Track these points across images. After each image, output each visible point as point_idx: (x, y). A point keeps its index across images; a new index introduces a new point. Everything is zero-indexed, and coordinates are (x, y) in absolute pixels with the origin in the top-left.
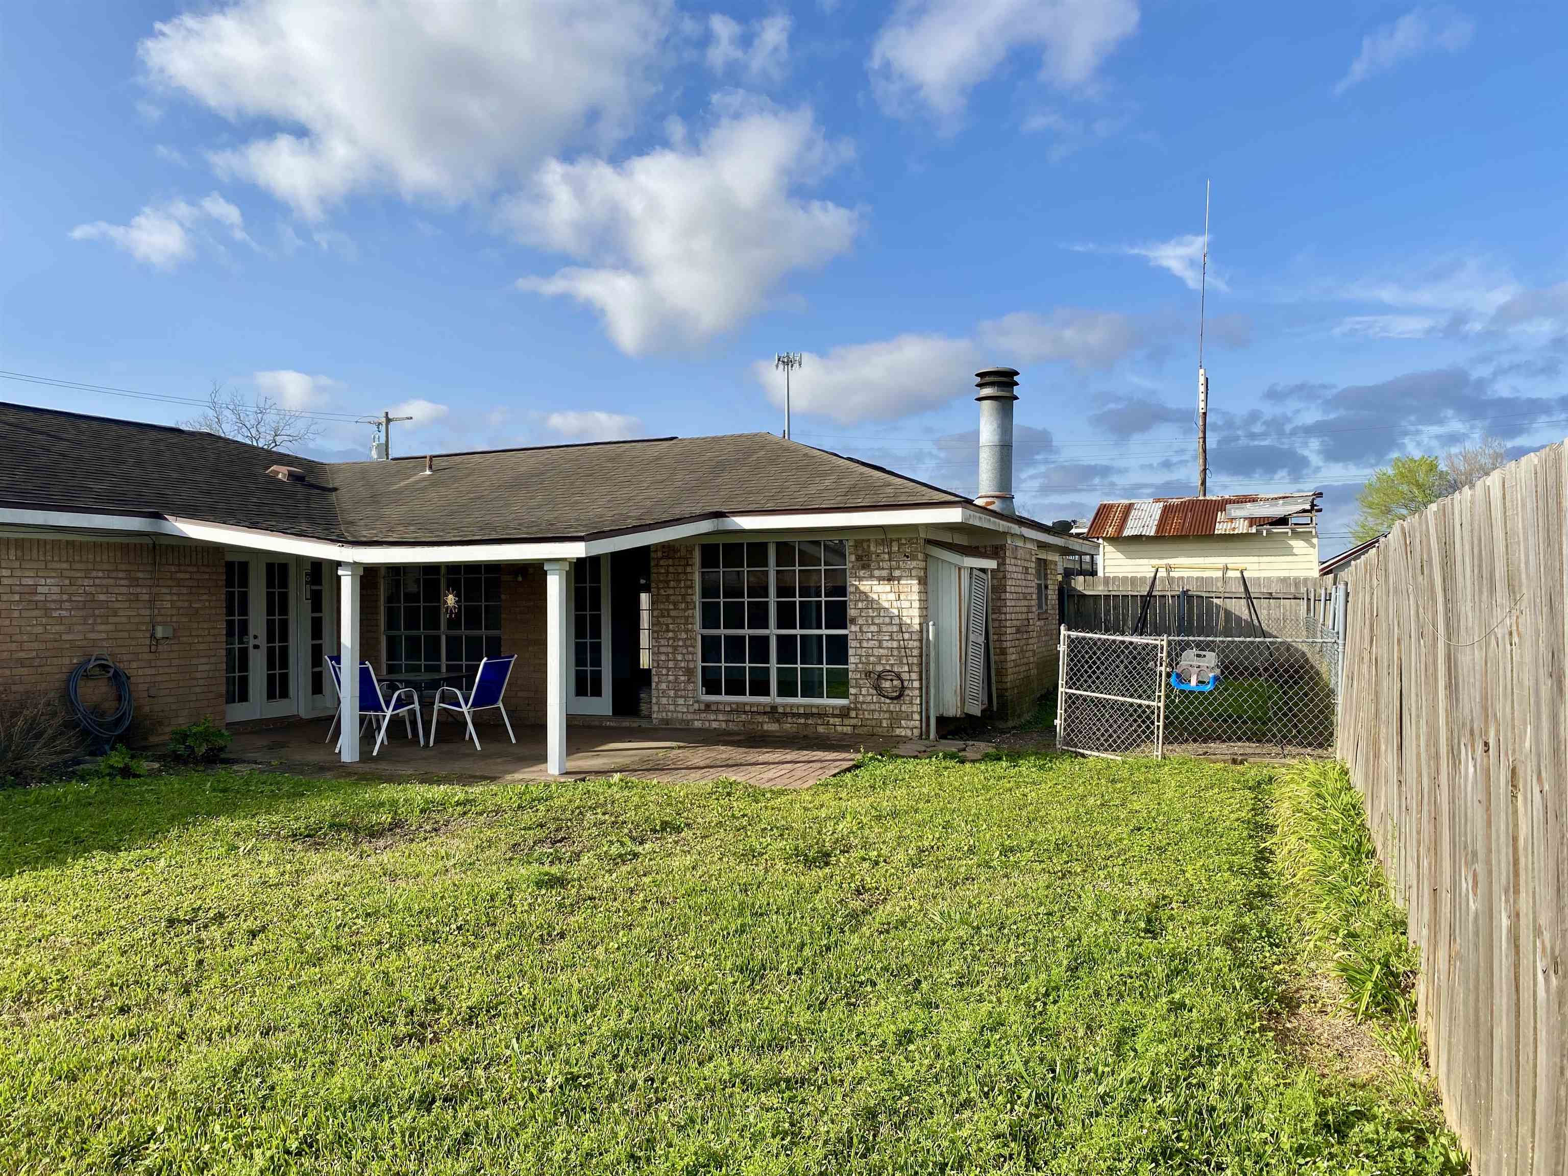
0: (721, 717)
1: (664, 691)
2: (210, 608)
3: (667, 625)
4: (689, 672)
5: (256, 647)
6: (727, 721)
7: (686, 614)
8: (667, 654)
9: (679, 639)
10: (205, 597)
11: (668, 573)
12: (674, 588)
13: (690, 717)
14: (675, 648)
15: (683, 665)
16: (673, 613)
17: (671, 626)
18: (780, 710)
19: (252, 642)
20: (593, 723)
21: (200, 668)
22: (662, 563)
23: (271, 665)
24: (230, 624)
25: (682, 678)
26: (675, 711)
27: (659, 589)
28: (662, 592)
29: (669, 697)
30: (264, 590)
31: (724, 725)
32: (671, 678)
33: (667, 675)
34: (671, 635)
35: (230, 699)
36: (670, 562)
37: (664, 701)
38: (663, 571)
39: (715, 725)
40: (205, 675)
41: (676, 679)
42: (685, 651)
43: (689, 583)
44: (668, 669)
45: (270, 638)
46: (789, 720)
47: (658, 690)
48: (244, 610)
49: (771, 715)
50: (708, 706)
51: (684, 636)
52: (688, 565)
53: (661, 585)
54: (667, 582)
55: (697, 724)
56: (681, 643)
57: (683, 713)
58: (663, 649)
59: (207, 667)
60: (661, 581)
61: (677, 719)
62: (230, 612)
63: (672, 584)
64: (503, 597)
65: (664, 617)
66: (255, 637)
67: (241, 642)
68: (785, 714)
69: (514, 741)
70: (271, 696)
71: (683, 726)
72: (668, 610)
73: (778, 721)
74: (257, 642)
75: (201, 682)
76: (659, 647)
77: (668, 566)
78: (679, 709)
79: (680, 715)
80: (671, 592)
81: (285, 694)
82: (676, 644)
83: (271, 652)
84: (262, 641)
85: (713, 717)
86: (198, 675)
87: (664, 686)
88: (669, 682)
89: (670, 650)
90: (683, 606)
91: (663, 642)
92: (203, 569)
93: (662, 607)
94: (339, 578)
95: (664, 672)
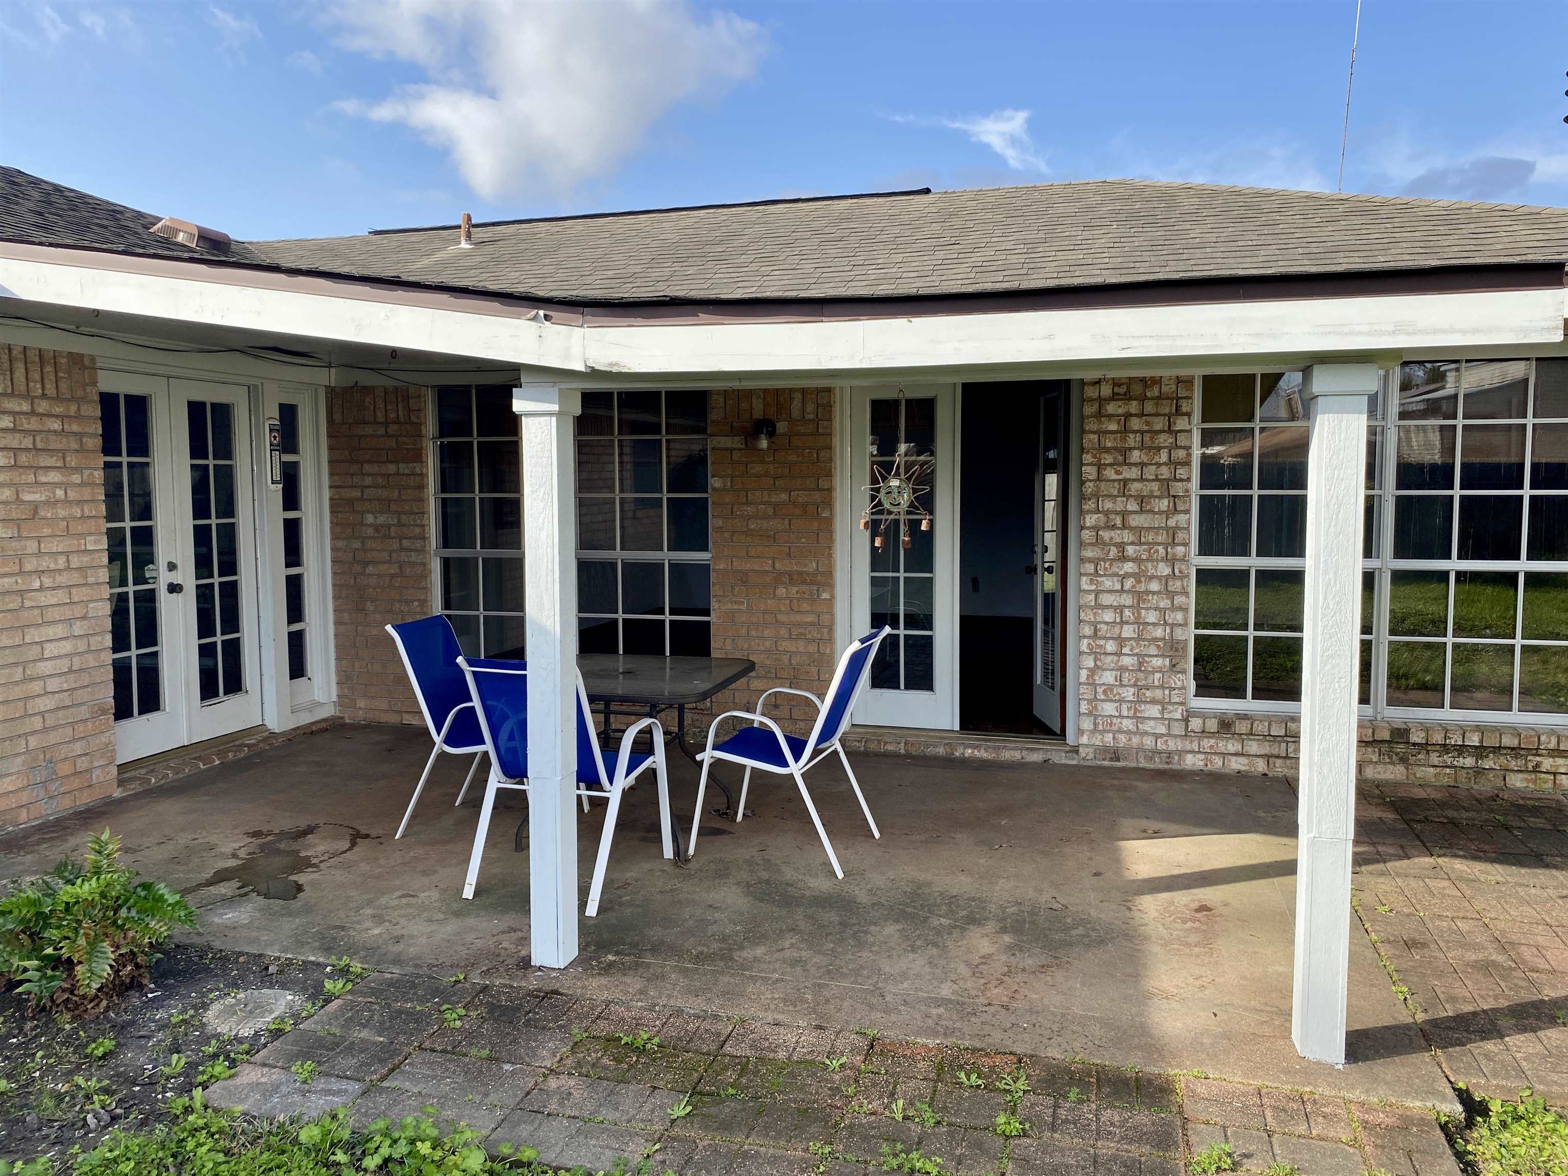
0: (1253, 747)
1: (1109, 688)
2: (67, 502)
3: (1121, 546)
4: (1173, 648)
5: (174, 588)
6: (1268, 757)
7: (1172, 523)
8: (1120, 609)
9: (1152, 578)
10: (54, 477)
11: (1125, 431)
12: (1142, 465)
13: (1172, 745)
14: (1140, 597)
15: (1159, 632)
16: (1136, 521)
17: (1130, 550)
18: (1417, 737)
19: (164, 578)
20: (930, 751)
21: (51, 650)
22: (1111, 408)
23: (205, 627)
24: (115, 539)
25: (1157, 662)
26: (1138, 732)
27: (1100, 467)
28: (1110, 473)
29: (1121, 701)
30: (185, 462)
31: (1261, 766)
32: (1127, 661)
33: (1119, 654)
34: (1129, 567)
35: (122, 712)
36: (1134, 407)
37: (1109, 709)
38: (1113, 427)
39: (1237, 764)
40: (64, 665)
41: (1141, 664)
42: (1164, 603)
43: (1181, 454)
44: (1121, 641)
45: (202, 564)
46: (1435, 758)
47: (1094, 685)
48: (144, 510)
49: (1385, 748)
50: (1226, 725)
51: (1164, 570)
52: (1178, 412)
53: (1108, 459)
54: (1125, 452)
55: (1192, 762)
56: (1155, 586)
57: (1157, 736)
58: (1106, 599)
59: (67, 647)
60: (1108, 450)
61: (1140, 749)
62: (113, 514)
63: (1136, 456)
64: (715, 482)
65: (1114, 527)
66: (172, 567)
67: (140, 579)
68: (1425, 747)
71: (1158, 764)
72: (1124, 514)
73: (1403, 760)
74: (176, 578)
75: (53, 685)
76: (1097, 593)
77: (1128, 416)
78: (1147, 726)
79: (1148, 742)
80: (1134, 473)
82: (1142, 587)
83: (204, 595)
84: (187, 576)
85: (1232, 746)
86: (45, 668)
87: (1108, 677)
88: (1123, 669)
89: (1127, 600)
90: (1164, 504)
91: (1108, 583)
92: (43, 406)
93: (1108, 505)
95: (1111, 646)
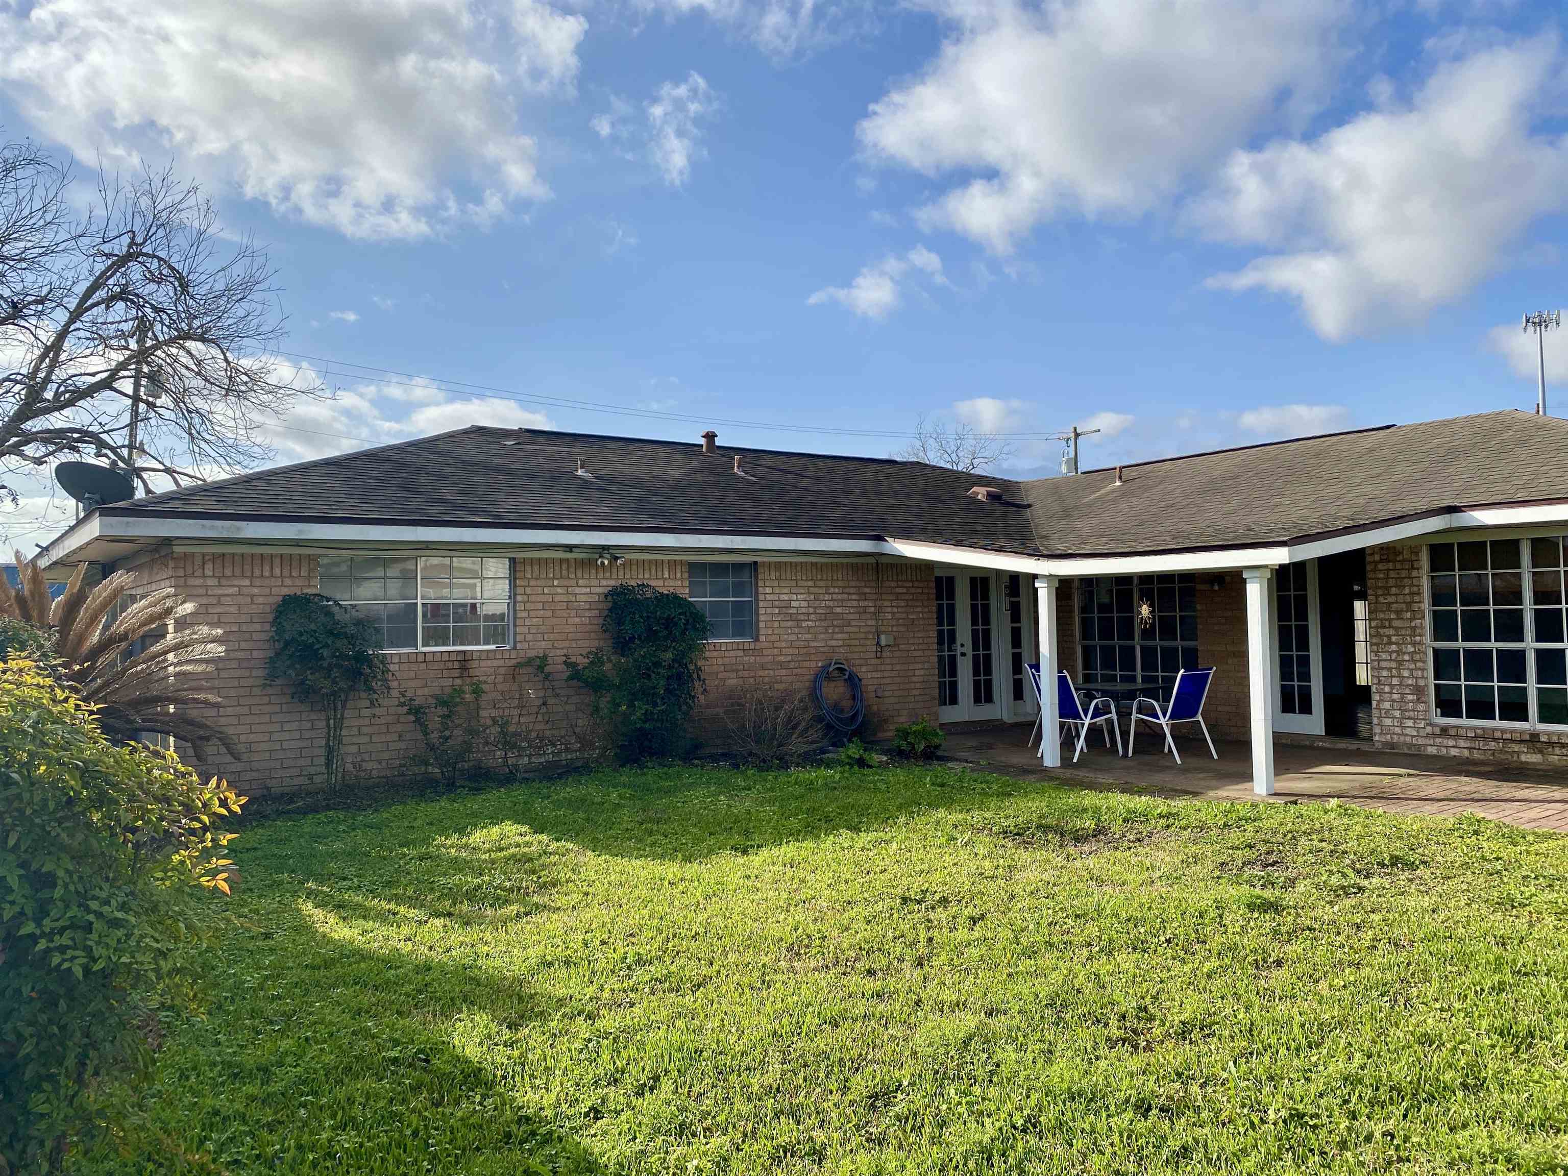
0: (1462, 743)
1: (1387, 711)
2: (923, 618)
3: (1389, 637)
4: (1419, 691)
5: (963, 654)
6: (1470, 748)
7: (1413, 624)
8: (1390, 669)
9: (1405, 653)
10: (919, 609)
11: (1387, 578)
12: (1395, 595)
13: (1421, 741)
14: (1400, 663)
15: (1410, 682)
16: (1396, 623)
17: (1394, 639)
18: (1544, 739)
19: (959, 650)
20: (1302, 743)
21: (917, 672)
22: (1380, 566)
23: (976, 672)
24: (940, 633)
25: (1410, 697)
26: (1403, 734)
27: (1377, 596)
28: (1381, 599)
29: (1394, 718)
30: (968, 602)
31: (1466, 753)
32: (1395, 696)
33: (1391, 693)
34: (1394, 647)
35: (943, 703)
36: (1391, 566)
37: (1388, 722)
38: (1382, 576)
39: (1454, 752)
40: (921, 679)
41: (1402, 698)
42: (1412, 666)
43: (1415, 589)
44: (1392, 686)
45: (975, 647)
46: (1557, 751)
47: (1380, 709)
48: (952, 622)
49: (1530, 744)
50: (1445, 731)
51: (1410, 649)
52: (1413, 568)
53: (1380, 592)
54: (1388, 588)
55: (1431, 750)
56: (1406, 657)
57: (1413, 736)
58: (1384, 664)
59: (922, 672)
60: (1380, 588)
61: (1404, 743)
62: (940, 623)
63: (1394, 590)
64: (1199, 607)
65: (1385, 627)
66: (962, 645)
67: (950, 650)
68: (1550, 744)
69: (1216, 757)
70: (977, 700)
71: (1413, 751)
72: (1390, 620)
73: (1541, 752)
74: (964, 650)
75: (918, 686)
76: (1379, 661)
77: (1388, 570)
78: (1408, 731)
79: (1408, 739)
80: (1391, 599)
81: (989, 699)
82: (1400, 658)
83: (976, 658)
84: (968, 649)
85: (1451, 743)
86: (914, 679)
87: (1387, 705)
88: (1393, 701)
89: (1393, 665)
90: (1408, 615)
91: (1384, 656)
92: (916, 584)
93: (1382, 616)
94: (1036, 591)
95: (1387, 689)
